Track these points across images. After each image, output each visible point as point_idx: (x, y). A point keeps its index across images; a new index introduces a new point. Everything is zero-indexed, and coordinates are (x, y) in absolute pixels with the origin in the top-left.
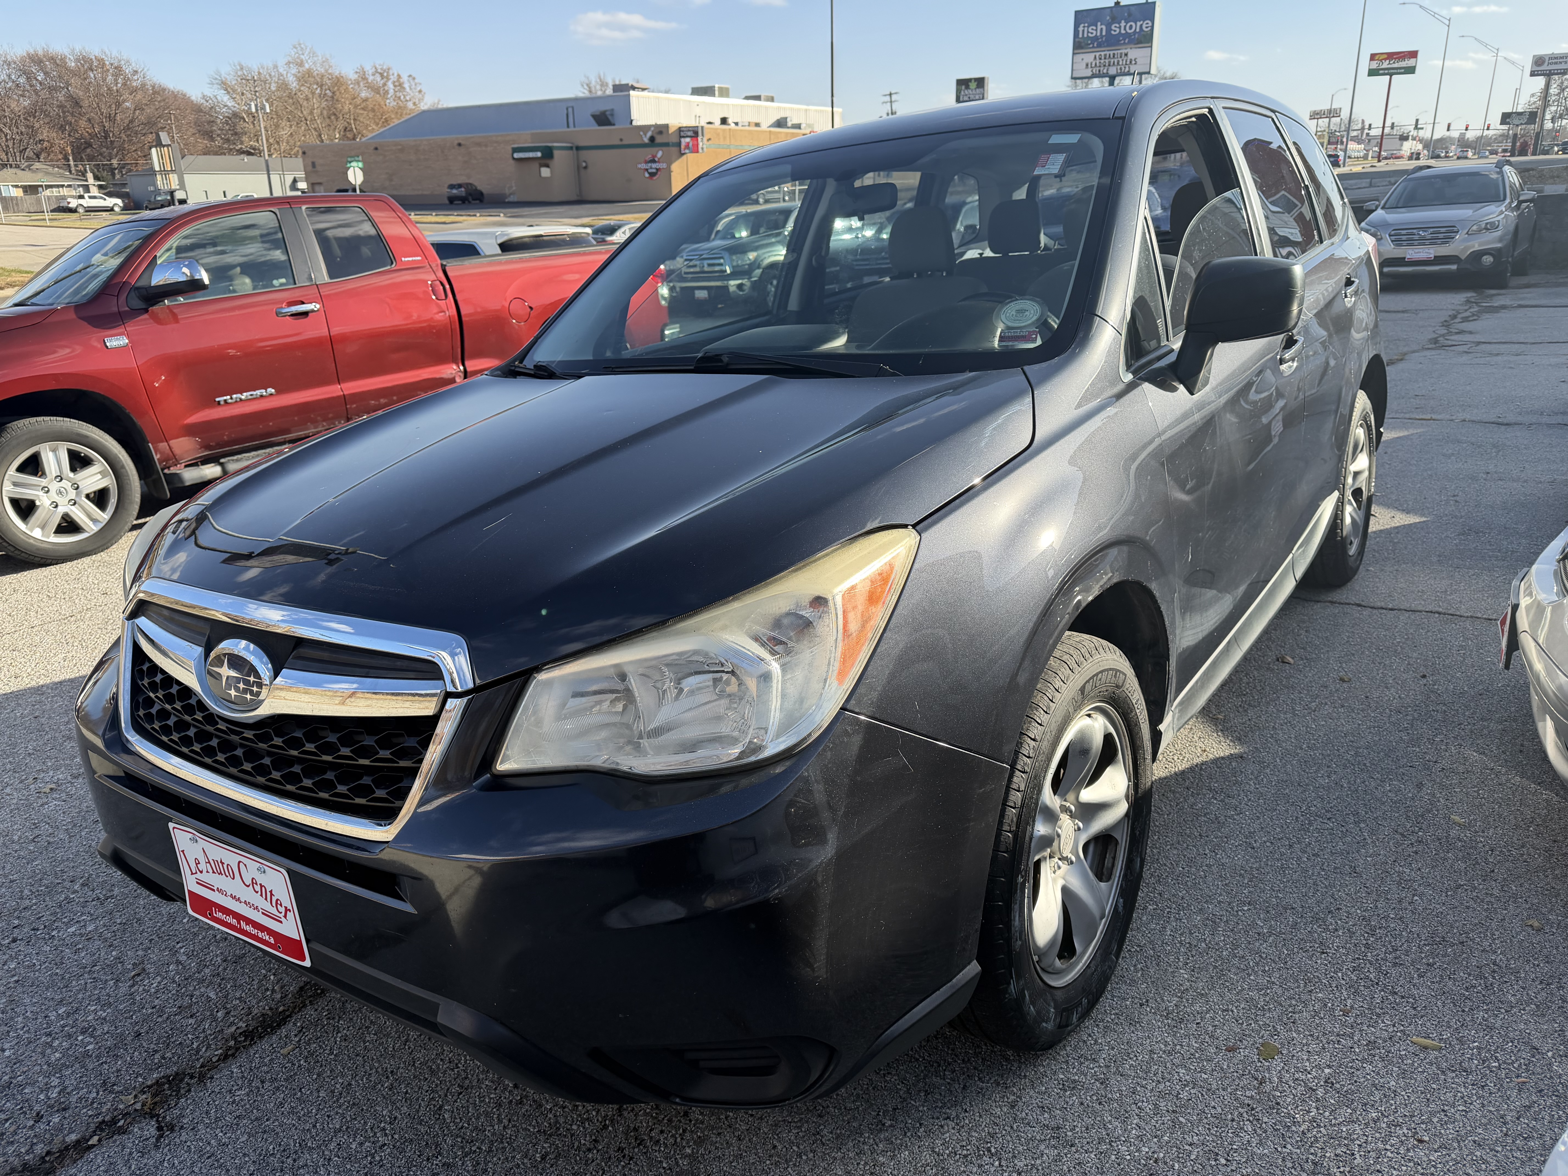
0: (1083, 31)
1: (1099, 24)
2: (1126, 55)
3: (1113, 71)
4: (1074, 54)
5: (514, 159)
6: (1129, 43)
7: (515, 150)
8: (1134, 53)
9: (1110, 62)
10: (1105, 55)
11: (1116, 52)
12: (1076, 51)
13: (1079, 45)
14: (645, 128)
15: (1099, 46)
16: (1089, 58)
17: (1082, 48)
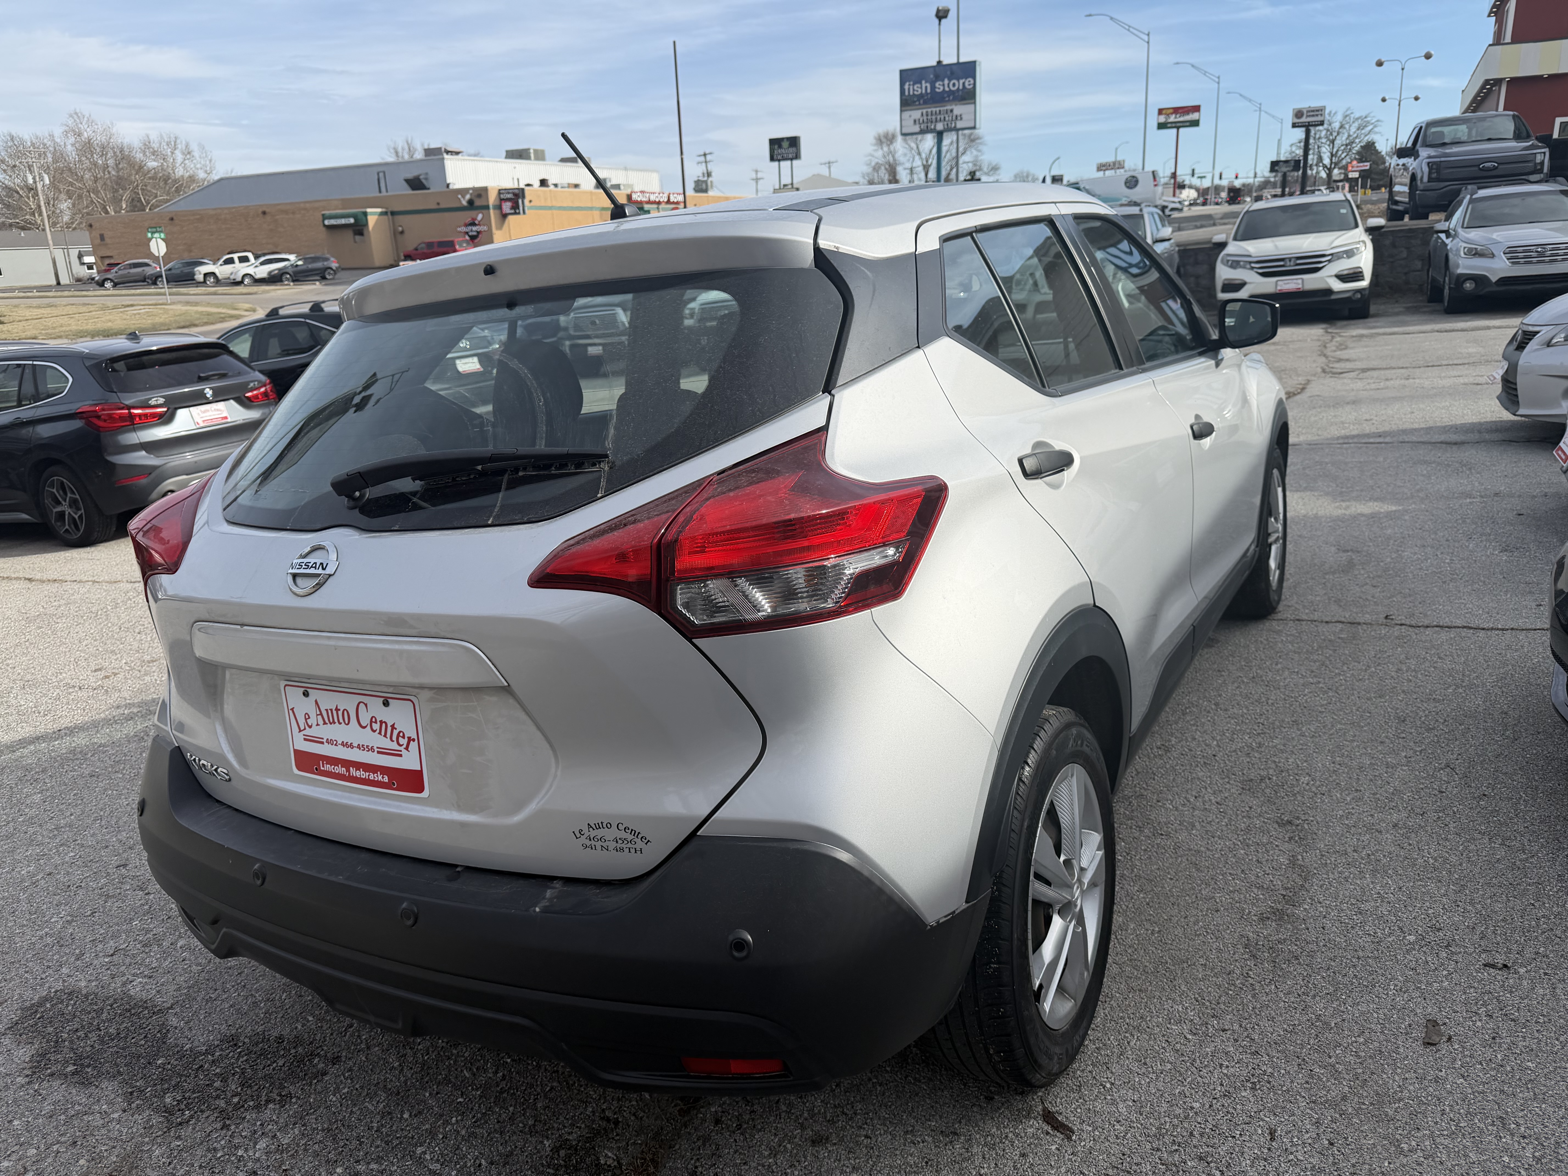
0: (909, 89)
1: (923, 82)
2: (952, 111)
3: (940, 127)
4: (901, 111)
5: (325, 226)
6: (954, 99)
7: (325, 217)
8: (958, 109)
9: (936, 119)
10: (932, 112)
11: (942, 109)
12: (903, 109)
13: (906, 102)
14: (463, 192)
15: (925, 103)
16: (916, 114)
17: (909, 105)
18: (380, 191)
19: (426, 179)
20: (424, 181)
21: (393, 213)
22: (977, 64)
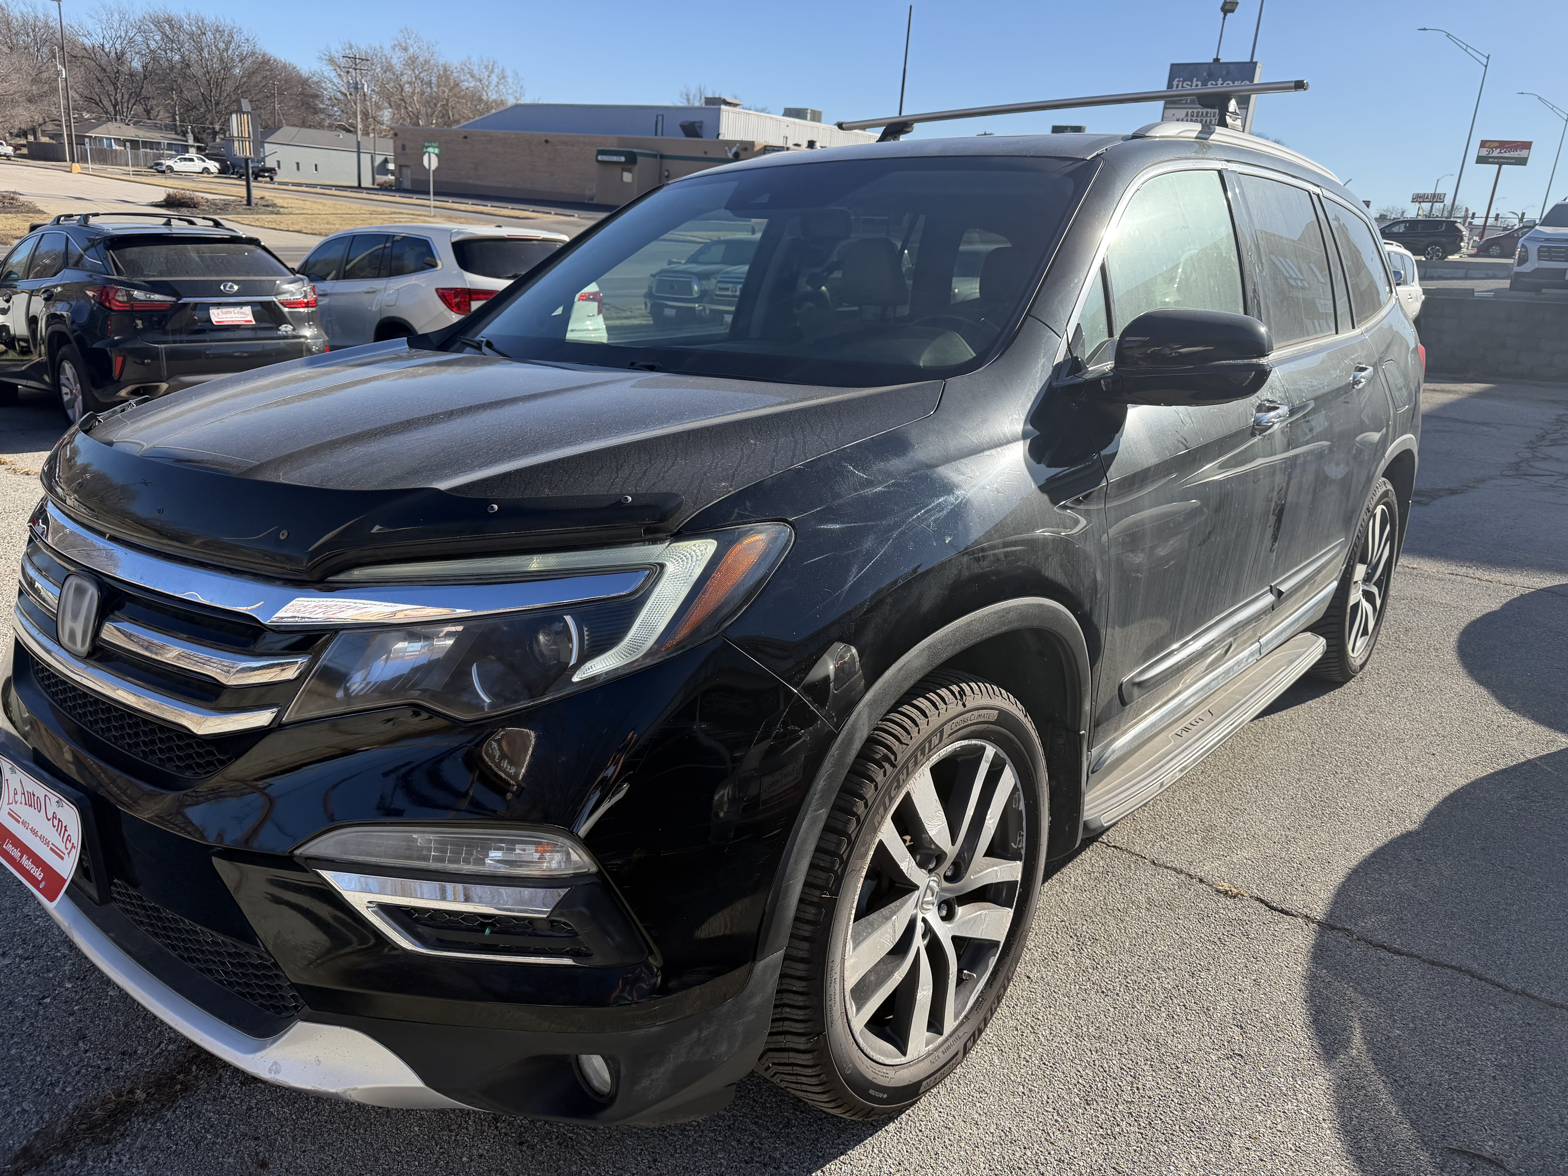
0: (1177, 86)
1: (1195, 79)
4: (1166, 108)
5: (598, 161)
7: (600, 152)
10: (1198, 113)
11: (1209, 110)
12: (1168, 106)
13: (1173, 101)
14: (730, 143)
15: (1192, 102)
16: (1181, 114)
17: (1174, 103)
18: (656, 134)
19: (701, 127)
20: (698, 129)
21: (662, 157)
22: (1258, 65)
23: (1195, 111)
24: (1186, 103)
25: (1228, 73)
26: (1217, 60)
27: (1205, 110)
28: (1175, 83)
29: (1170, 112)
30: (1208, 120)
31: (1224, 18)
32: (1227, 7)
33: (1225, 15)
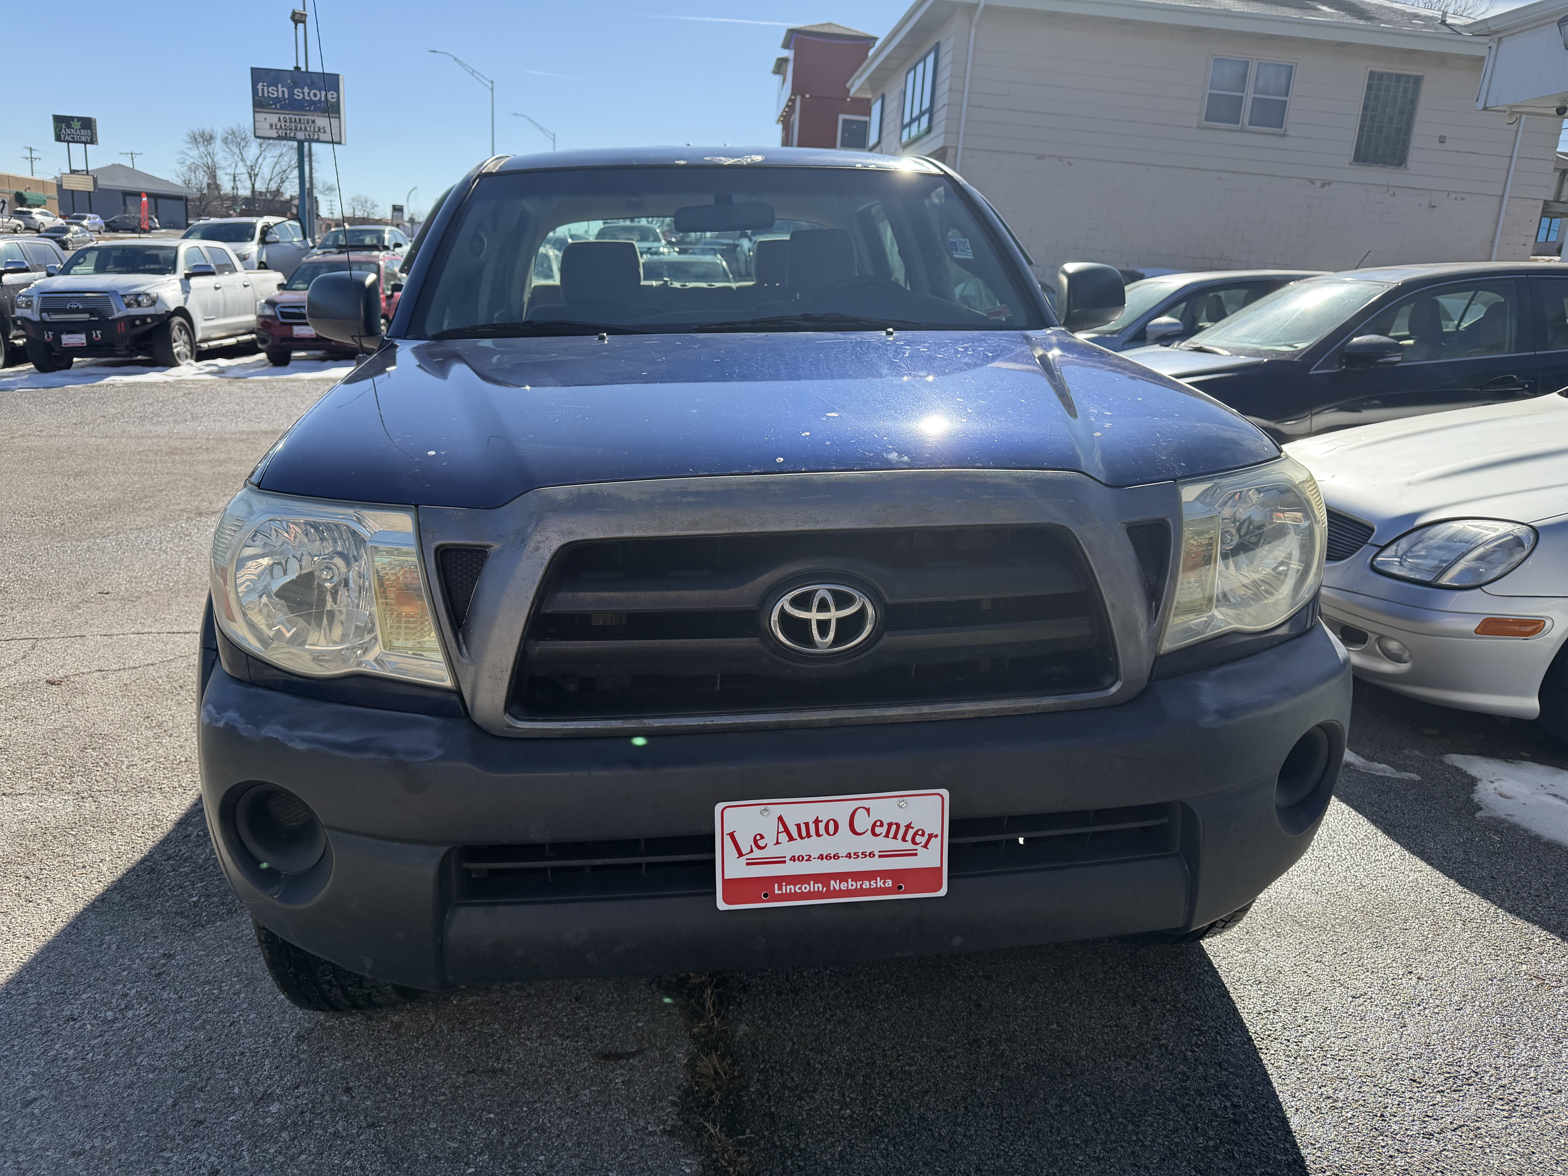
0: (263, 90)
1: (280, 86)
2: (313, 122)
3: (301, 135)
4: (254, 112)
6: (316, 110)
8: (322, 121)
9: (296, 127)
10: (290, 119)
11: (302, 117)
12: (257, 110)
13: (260, 104)
15: (283, 107)
16: (273, 118)
17: (263, 107)
22: (341, 78)
23: (288, 117)
24: (276, 108)
25: (312, 82)
26: (297, 68)
27: (297, 117)
28: (260, 87)
29: (260, 117)
30: (303, 126)
31: (296, 28)
32: (297, 17)
33: (296, 25)
